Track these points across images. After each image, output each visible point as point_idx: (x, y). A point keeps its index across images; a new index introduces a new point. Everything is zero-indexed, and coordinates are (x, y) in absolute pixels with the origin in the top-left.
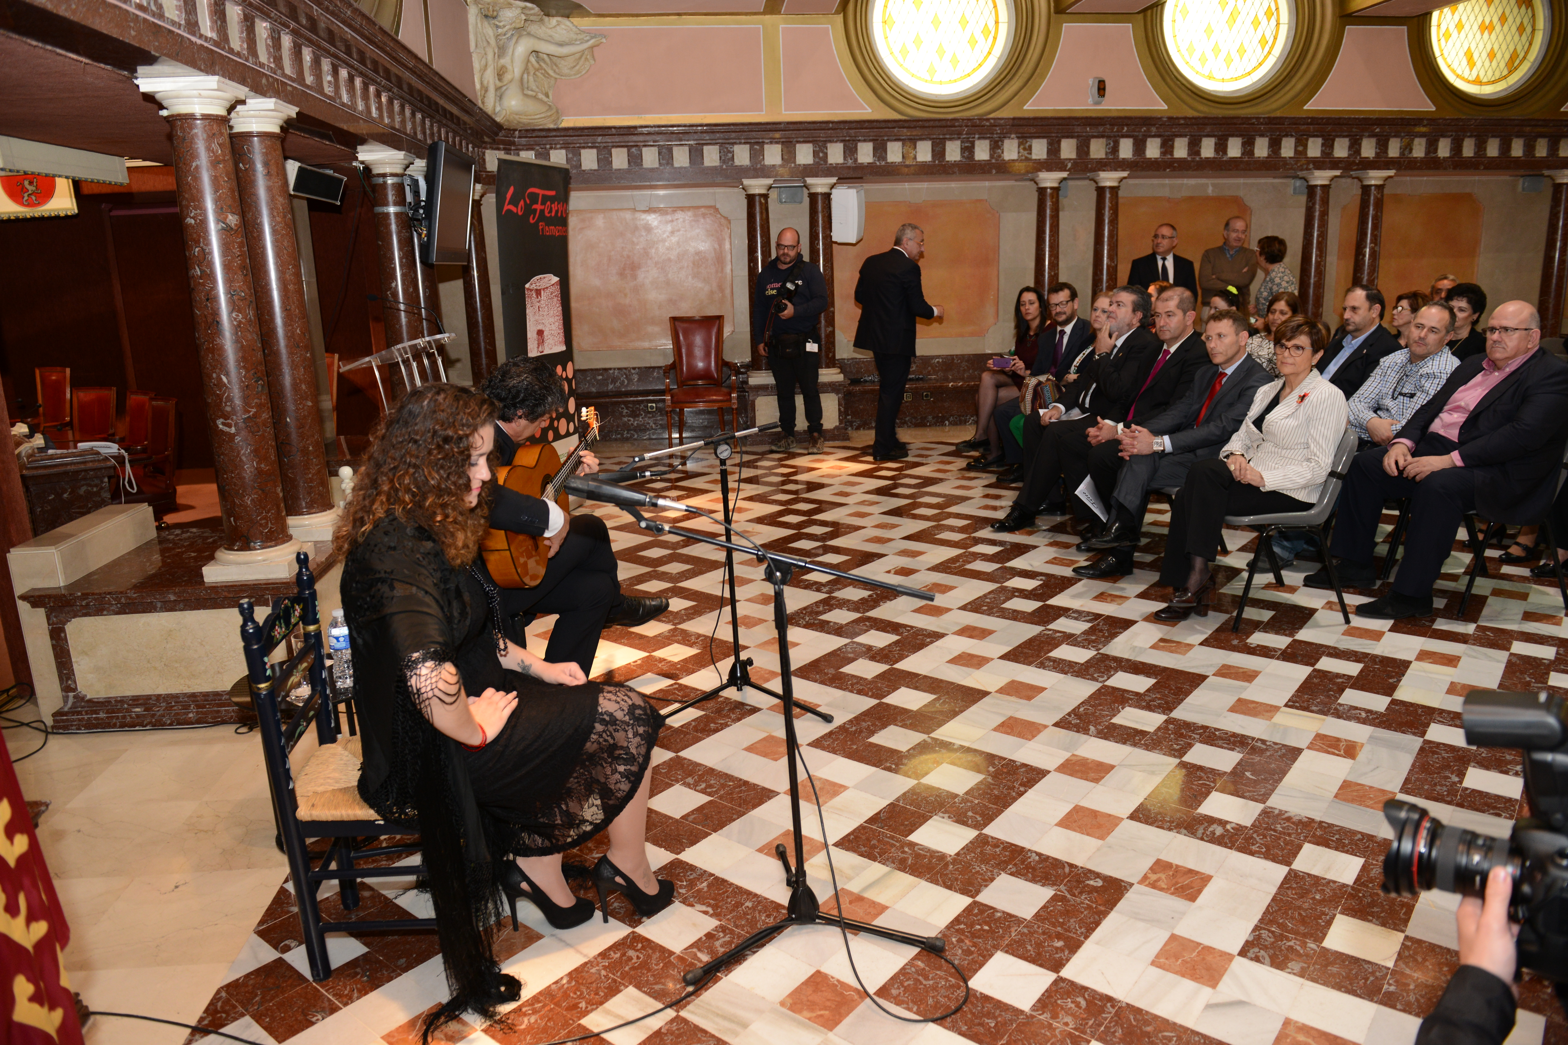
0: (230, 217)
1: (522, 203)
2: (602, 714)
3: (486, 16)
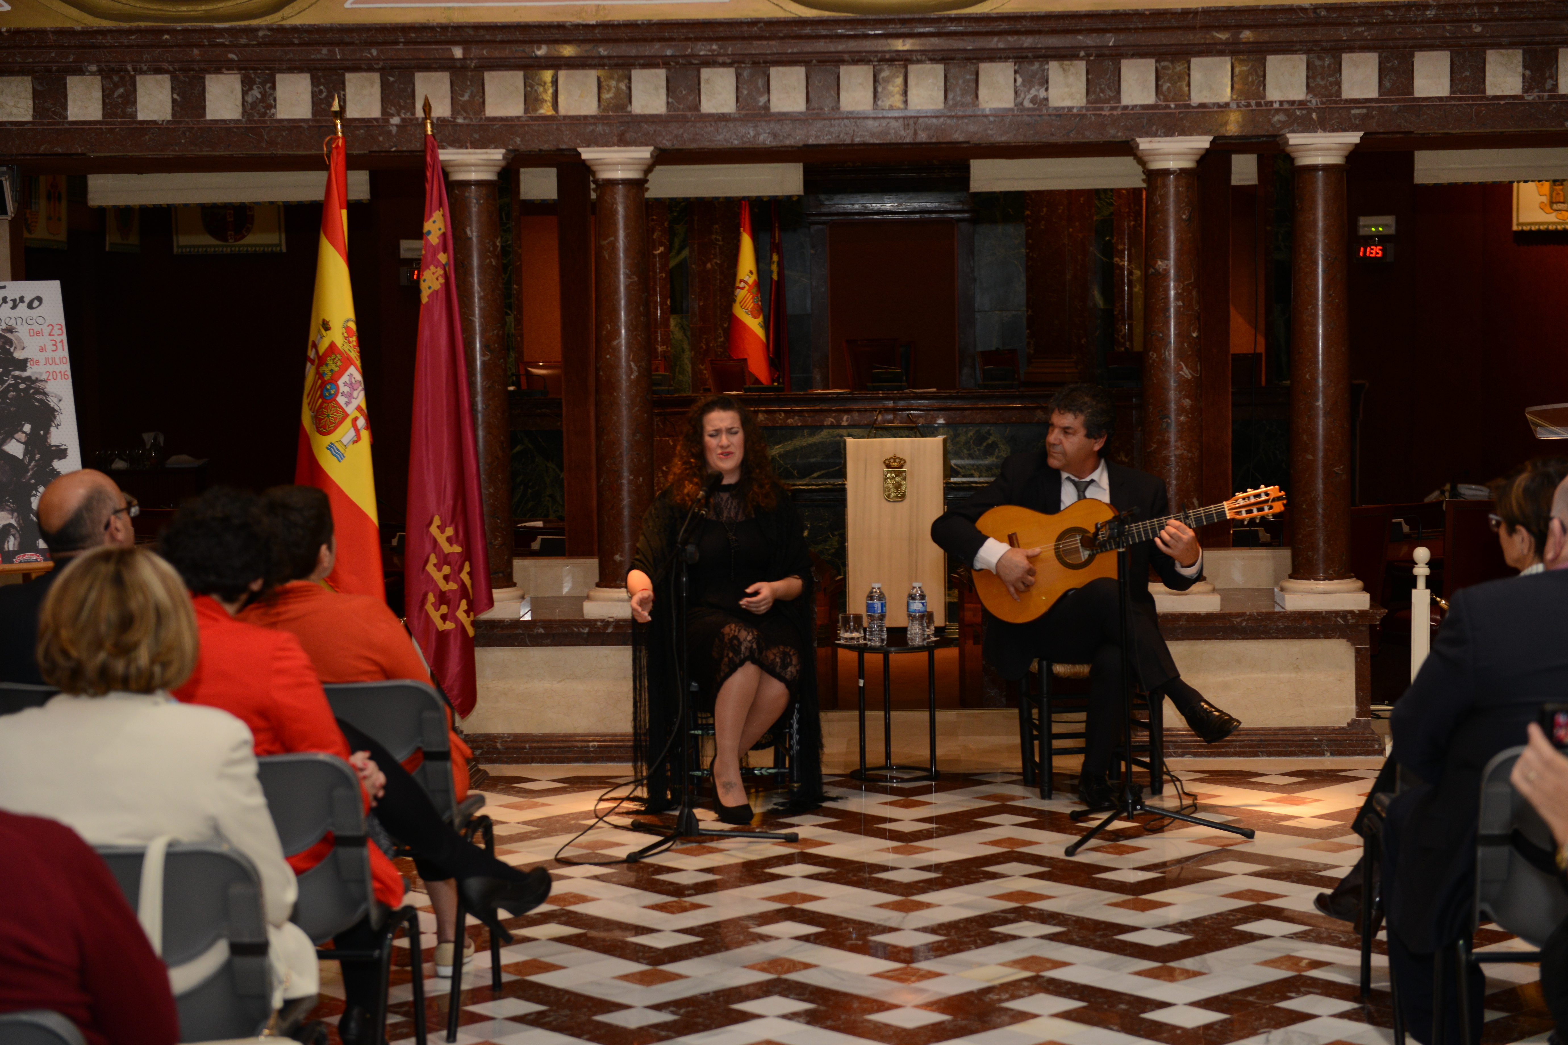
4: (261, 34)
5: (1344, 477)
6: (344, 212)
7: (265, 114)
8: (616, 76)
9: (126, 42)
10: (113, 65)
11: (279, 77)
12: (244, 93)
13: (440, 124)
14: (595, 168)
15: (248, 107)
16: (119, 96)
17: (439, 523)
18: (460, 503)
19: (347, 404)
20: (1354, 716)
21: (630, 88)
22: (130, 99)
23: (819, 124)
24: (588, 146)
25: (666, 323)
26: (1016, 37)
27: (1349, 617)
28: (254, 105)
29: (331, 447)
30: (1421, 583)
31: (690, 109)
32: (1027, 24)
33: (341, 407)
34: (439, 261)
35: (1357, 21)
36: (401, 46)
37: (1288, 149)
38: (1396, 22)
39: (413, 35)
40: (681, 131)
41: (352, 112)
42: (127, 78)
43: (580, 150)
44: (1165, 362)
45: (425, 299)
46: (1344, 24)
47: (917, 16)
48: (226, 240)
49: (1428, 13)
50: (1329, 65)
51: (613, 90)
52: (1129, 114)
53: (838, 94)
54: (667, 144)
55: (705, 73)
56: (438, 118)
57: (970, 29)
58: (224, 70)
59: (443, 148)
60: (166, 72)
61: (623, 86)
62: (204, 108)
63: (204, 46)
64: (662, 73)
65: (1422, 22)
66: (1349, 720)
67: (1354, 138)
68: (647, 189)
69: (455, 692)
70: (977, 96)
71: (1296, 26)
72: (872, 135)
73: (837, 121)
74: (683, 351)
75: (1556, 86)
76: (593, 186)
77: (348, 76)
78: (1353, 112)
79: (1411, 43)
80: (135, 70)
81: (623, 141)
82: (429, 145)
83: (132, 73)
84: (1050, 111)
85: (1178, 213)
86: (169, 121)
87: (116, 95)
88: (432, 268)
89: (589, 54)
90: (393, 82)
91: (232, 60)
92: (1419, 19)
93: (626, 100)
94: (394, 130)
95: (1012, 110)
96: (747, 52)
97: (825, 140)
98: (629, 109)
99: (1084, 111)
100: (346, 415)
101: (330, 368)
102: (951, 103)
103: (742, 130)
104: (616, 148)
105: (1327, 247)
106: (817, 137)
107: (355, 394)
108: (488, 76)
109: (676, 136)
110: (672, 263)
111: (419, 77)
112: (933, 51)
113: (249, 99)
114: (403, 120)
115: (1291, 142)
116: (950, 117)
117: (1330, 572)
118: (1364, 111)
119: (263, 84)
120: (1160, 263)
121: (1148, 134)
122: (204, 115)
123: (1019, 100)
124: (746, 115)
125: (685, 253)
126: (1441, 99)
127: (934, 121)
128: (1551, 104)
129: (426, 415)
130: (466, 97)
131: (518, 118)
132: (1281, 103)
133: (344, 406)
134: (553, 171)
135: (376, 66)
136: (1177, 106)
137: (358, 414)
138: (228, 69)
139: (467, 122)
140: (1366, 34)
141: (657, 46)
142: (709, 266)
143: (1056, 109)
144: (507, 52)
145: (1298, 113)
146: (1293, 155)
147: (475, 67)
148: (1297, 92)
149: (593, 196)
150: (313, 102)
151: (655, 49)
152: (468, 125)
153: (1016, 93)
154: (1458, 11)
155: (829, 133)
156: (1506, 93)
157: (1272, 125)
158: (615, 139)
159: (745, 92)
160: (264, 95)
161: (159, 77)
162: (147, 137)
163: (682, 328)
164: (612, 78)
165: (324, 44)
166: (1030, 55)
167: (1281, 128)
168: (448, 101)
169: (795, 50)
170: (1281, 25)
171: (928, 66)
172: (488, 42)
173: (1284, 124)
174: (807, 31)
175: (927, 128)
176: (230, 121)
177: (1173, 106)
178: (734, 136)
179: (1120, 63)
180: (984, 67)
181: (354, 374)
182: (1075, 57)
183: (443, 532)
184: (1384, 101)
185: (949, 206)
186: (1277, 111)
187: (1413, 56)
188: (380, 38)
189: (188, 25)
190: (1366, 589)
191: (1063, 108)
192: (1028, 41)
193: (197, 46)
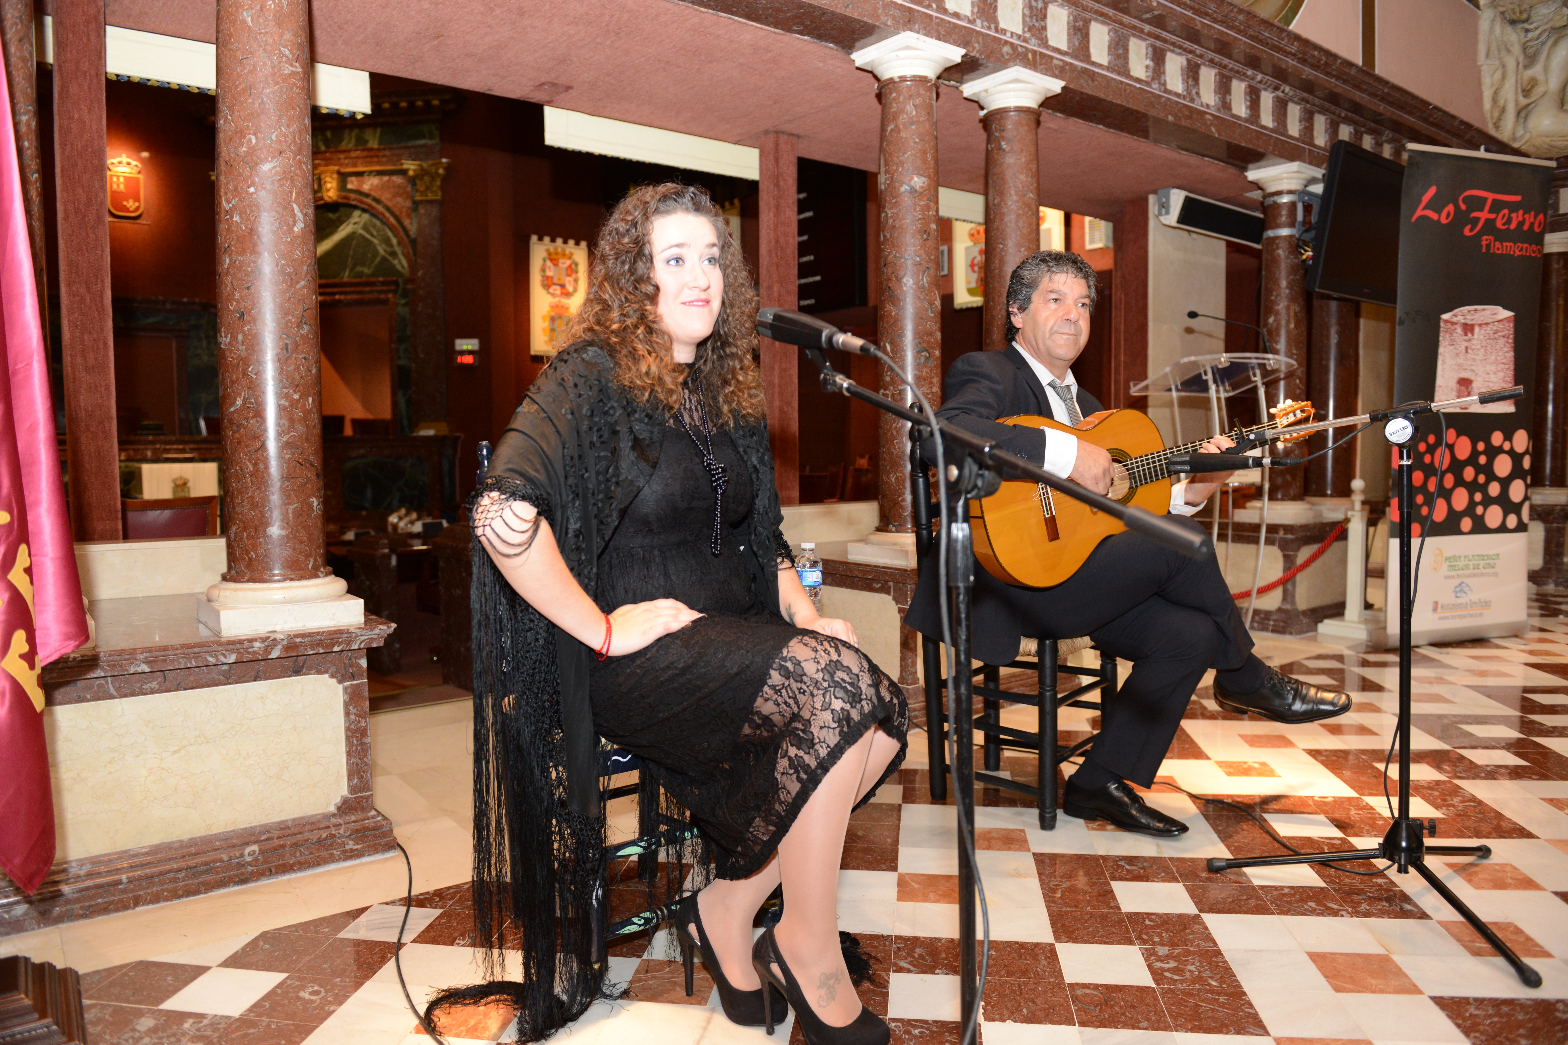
0: (916, 179)
1: (1450, 208)
2: (785, 659)
3: (1513, 22)
78: (1054, 61)
118: (1061, 63)
132: (1012, 34)
145: (1019, 49)
157: (1002, 55)
167: (1009, 60)
173: (1011, 57)
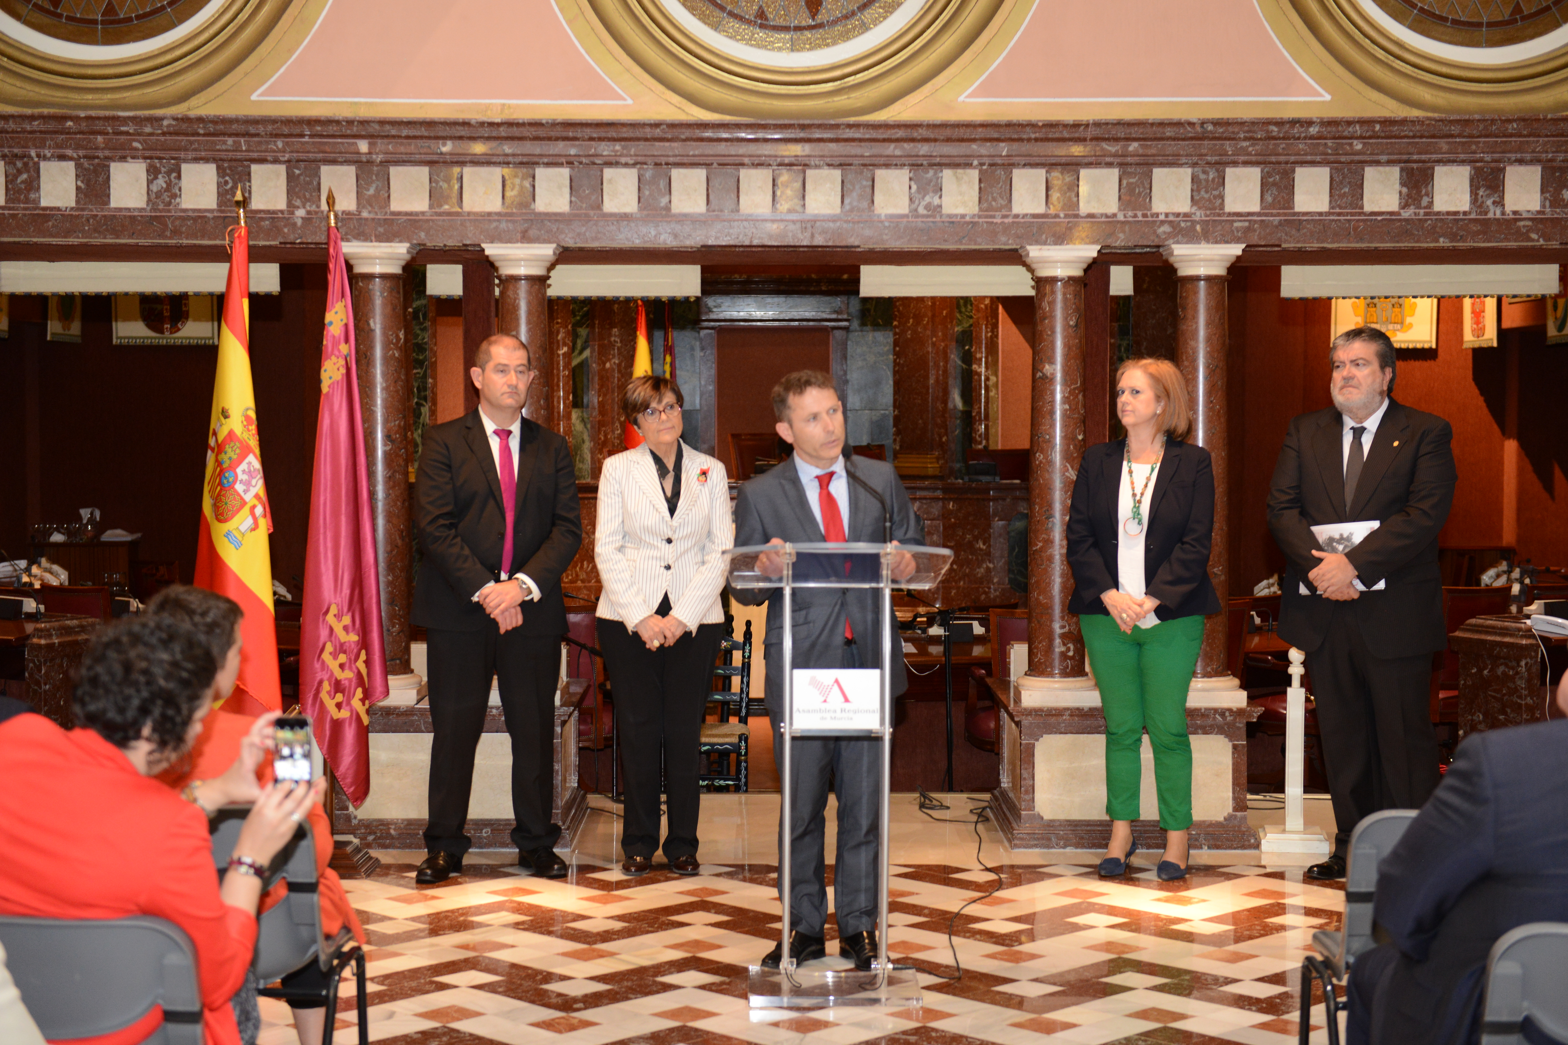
4: (165, 123)
5: (1223, 578)
6: (246, 302)
7: (170, 203)
8: (520, 175)
9: (28, 128)
10: (16, 151)
11: (184, 167)
12: (149, 182)
13: (345, 218)
14: (497, 264)
15: (153, 196)
16: (22, 182)
17: (336, 612)
18: (357, 592)
19: (245, 492)
20: (1230, 810)
21: (534, 187)
22: (33, 184)
23: (718, 226)
24: (492, 242)
25: (568, 416)
26: (912, 145)
27: (1227, 714)
28: (158, 195)
29: (228, 535)
30: (1296, 681)
31: (593, 208)
32: (923, 133)
33: (239, 495)
34: (339, 351)
35: (1242, 136)
36: (306, 139)
37: (1172, 260)
38: (1279, 138)
39: (319, 128)
40: (584, 229)
41: (256, 204)
42: (31, 164)
43: (483, 245)
44: (1050, 463)
45: (325, 389)
46: (1229, 139)
47: (816, 122)
48: (162, 332)
49: (1311, 129)
50: (1213, 179)
51: (517, 188)
52: (1018, 223)
53: (738, 197)
54: (570, 243)
55: (608, 172)
56: (343, 212)
57: (867, 136)
58: (129, 159)
59: (348, 240)
60: (71, 159)
61: (527, 184)
62: (109, 196)
63: (107, 134)
64: (565, 172)
65: (1305, 138)
66: (1226, 814)
67: (1236, 250)
68: (549, 286)
69: (349, 780)
70: (873, 202)
71: (1184, 139)
72: (770, 237)
73: (736, 223)
74: (583, 442)
75: (1431, 203)
76: (497, 281)
77: (254, 168)
78: (1236, 224)
79: (1292, 159)
80: (38, 156)
81: (525, 238)
82: (332, 236)
83: (36, 159)
84: (945, 219)
85: (1066, 319)
86: (72, 209)
87: (19, 180)
88: (333, 357)
89: (494, 152)
90: (299, 175)
91: (136, 149)
92: (1303, 135)
93: (530, 198)
94: (299, 222)
95: (906, 216)
96: (649, 153)
97: (724, 241)
98: (532, 207)
99: (976, 219)
100: (244, 503)
101: (228, 455)
102: (847, 207)
103: (644, 230)
104: (519, 245)
105: (1210, 355)
106: (717, 238)
107: (254, 482)
108: (393, 170)
109: (579, 234)
110: (575, 363)
111: (325, 170)
112: (832, 156)
113: (154, 188)
114: (309, 213)
115: (1176, 252)
116: (847, 222)
117: (1209, 669)
118: (1247, 224)
119: (169, 173)
120: (1047, 367)
121: (1037, 242)
122: (108, 202)
123: (914, 206)
124: (648, 215)
125: (587, 353)
126: (1320, 214)
127: (831, 225)
128: (1426, 220)
129: (325, 503)
130: (372, 191)
131: (423, 213)
132: (1167, 215)
133: (242, 494)
134: (459, 268)
135: (282, 159)
136: (1066, 216)
137: (256, 502)
138: (133, 158)
139: (372, 216)
140: (1250, 149)
141: (561, 144)
142: (608, 365)
143: (950, 216)
144: (412, 147)
145: (1183, 224)
146: (1176, 265)
147: (381, 162)
148: (1183, 205)
149: (497, 291)
150: (218, 193)
151: (559, 147)
152: (373, 219)
153: (911, 199)
154: (1340, 128)
155: (728, 234)
156: (1383, 209)
157: (1158, 236)
158: (519, 236)
159: (647, 193)
160: (169, 184)
161: (64, 164)
162: (50, 223)
163: (583, 420)
164: (516, 176)
165: (230, 135)
166: (925, 163)
167: (1166, 239)
168: (354, 195)
169: (697, 153)
170: (1168, 139)
171: (826, 172)
172: (394, 137)
173: (1169, 235)
174: (708, 134)
175: (824, 232)
176: (134, 209)
177: (1062, 215)
178: (635, 236)
179: (1011, 172)
180: (880, 173)
181: (253, 462)
182: (969, 165)
183: (340, 620)
184: (1266, 215)
185: (825, 316)
186: (1163, 222)
187: (1294, 171)
188: (286, 131)
189: (93, 113)
190: (1243, 686)
191: (956, 215)
192: (924, 149)
193: (100, 133)
